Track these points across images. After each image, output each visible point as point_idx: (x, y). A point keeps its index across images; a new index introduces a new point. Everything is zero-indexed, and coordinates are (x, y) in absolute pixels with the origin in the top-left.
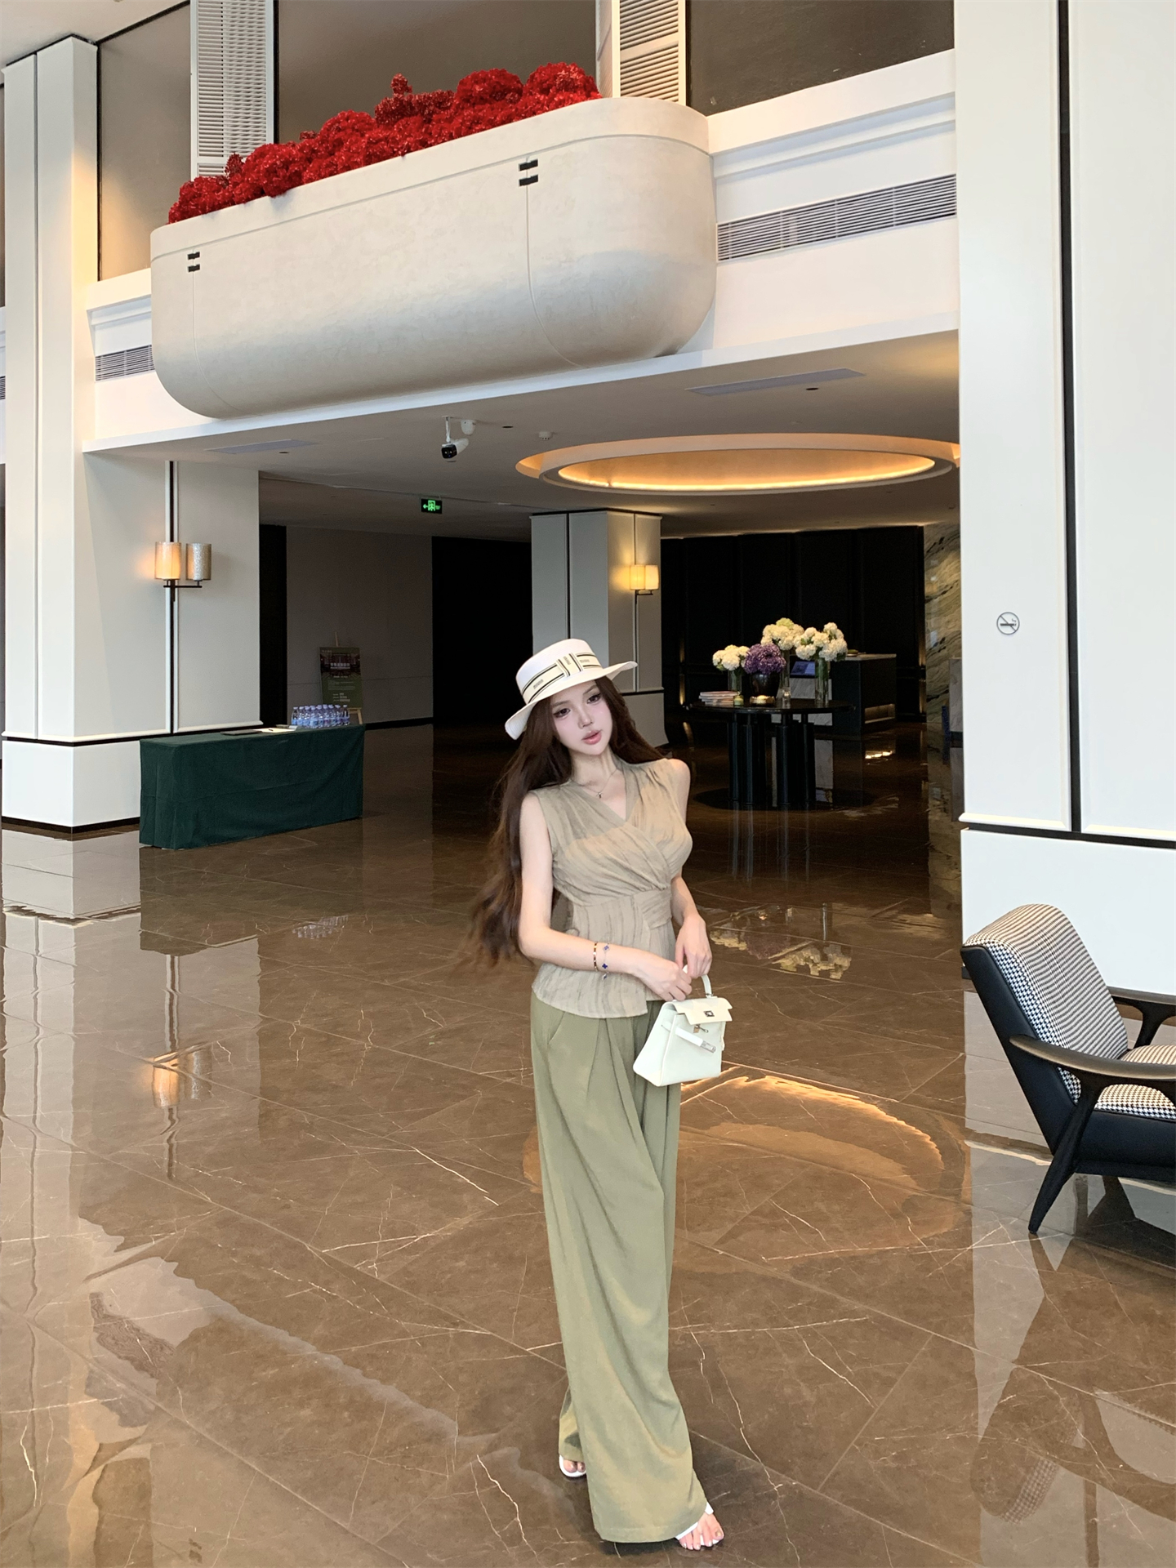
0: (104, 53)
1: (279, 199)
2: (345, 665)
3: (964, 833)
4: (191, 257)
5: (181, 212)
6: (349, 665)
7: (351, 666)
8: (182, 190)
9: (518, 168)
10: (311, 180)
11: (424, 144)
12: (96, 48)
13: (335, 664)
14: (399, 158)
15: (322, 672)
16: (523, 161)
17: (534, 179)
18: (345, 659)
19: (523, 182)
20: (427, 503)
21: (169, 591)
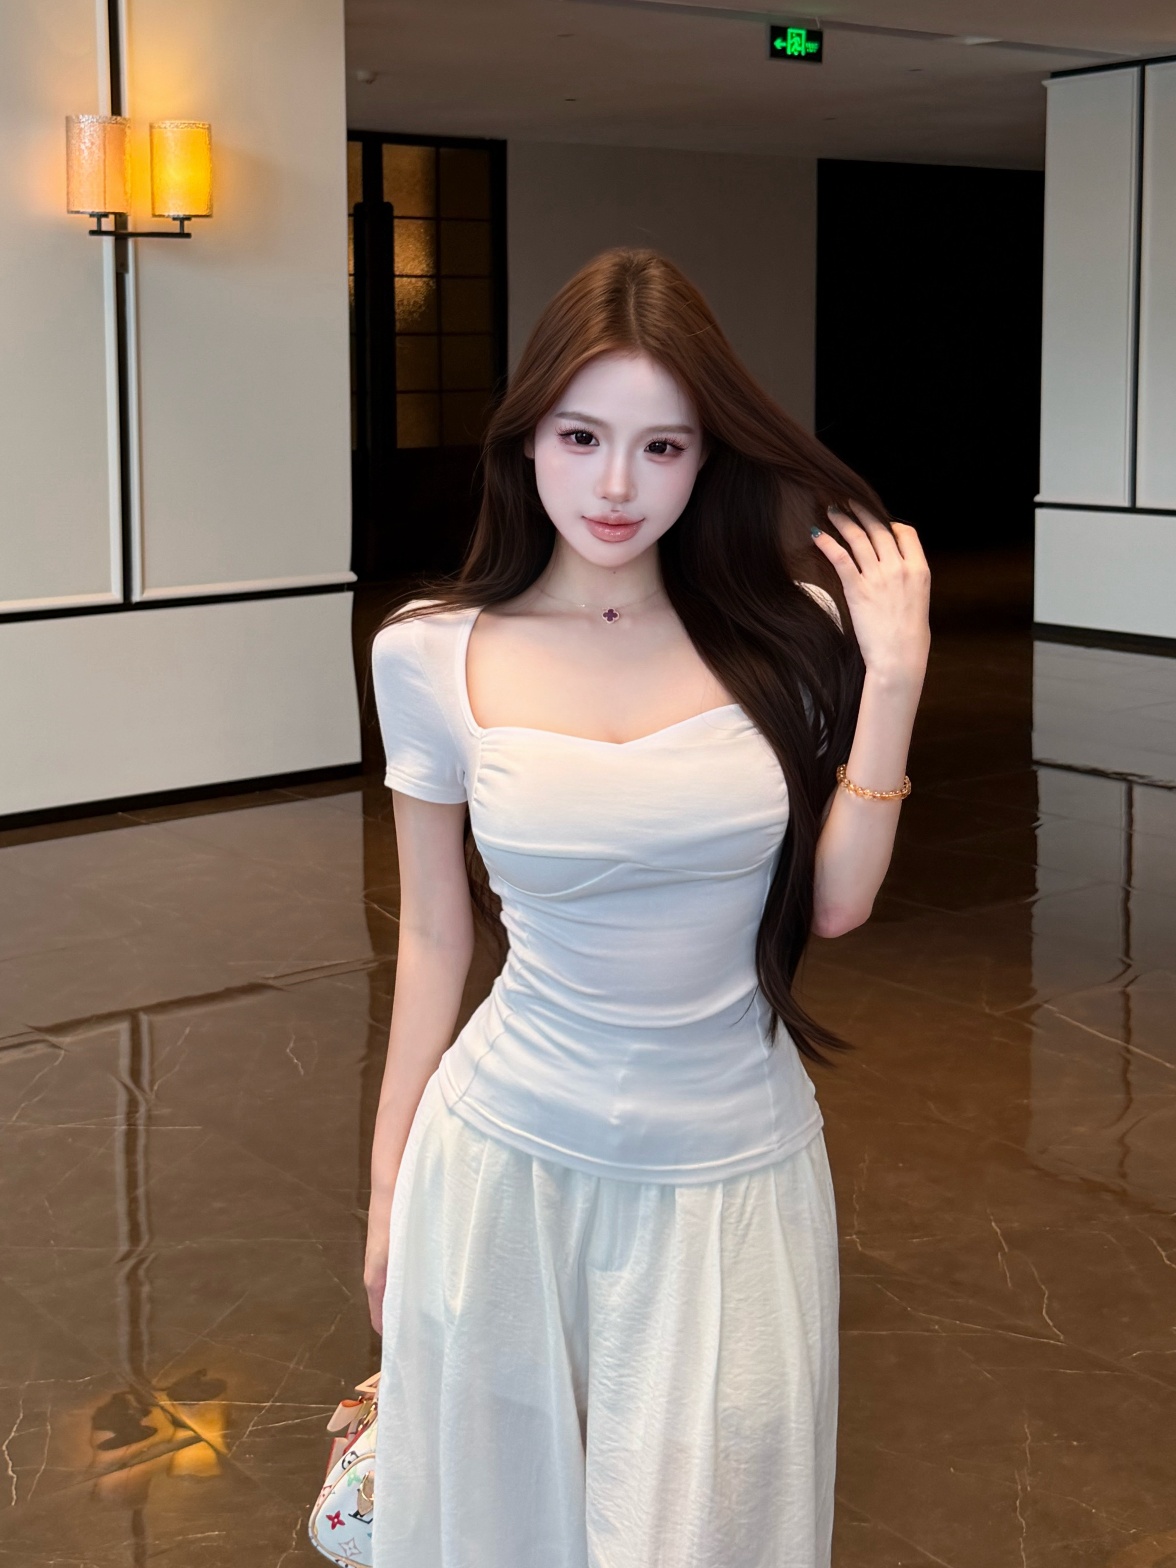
20: (785, 39)
21: (108, 242)
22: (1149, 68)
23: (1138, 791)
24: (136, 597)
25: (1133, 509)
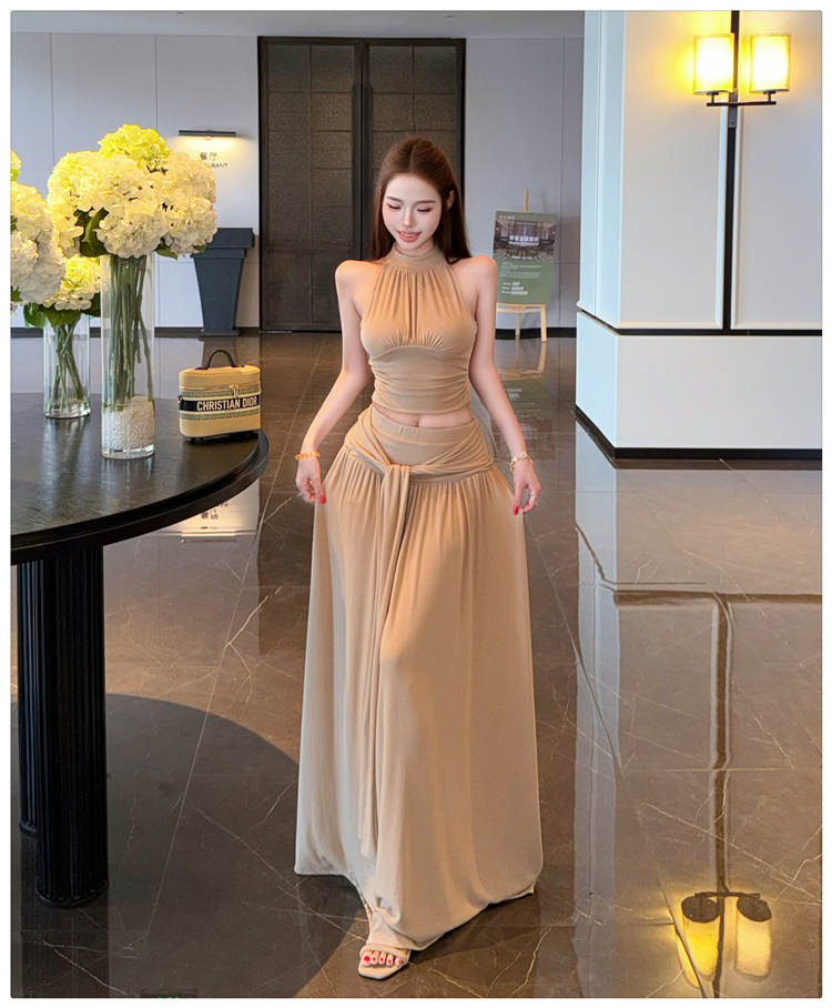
2: (532, 239)
6: (537, 239)
7: (541, 241)
13: (517, 238)
15: (495, 248)
18: (534, 231)
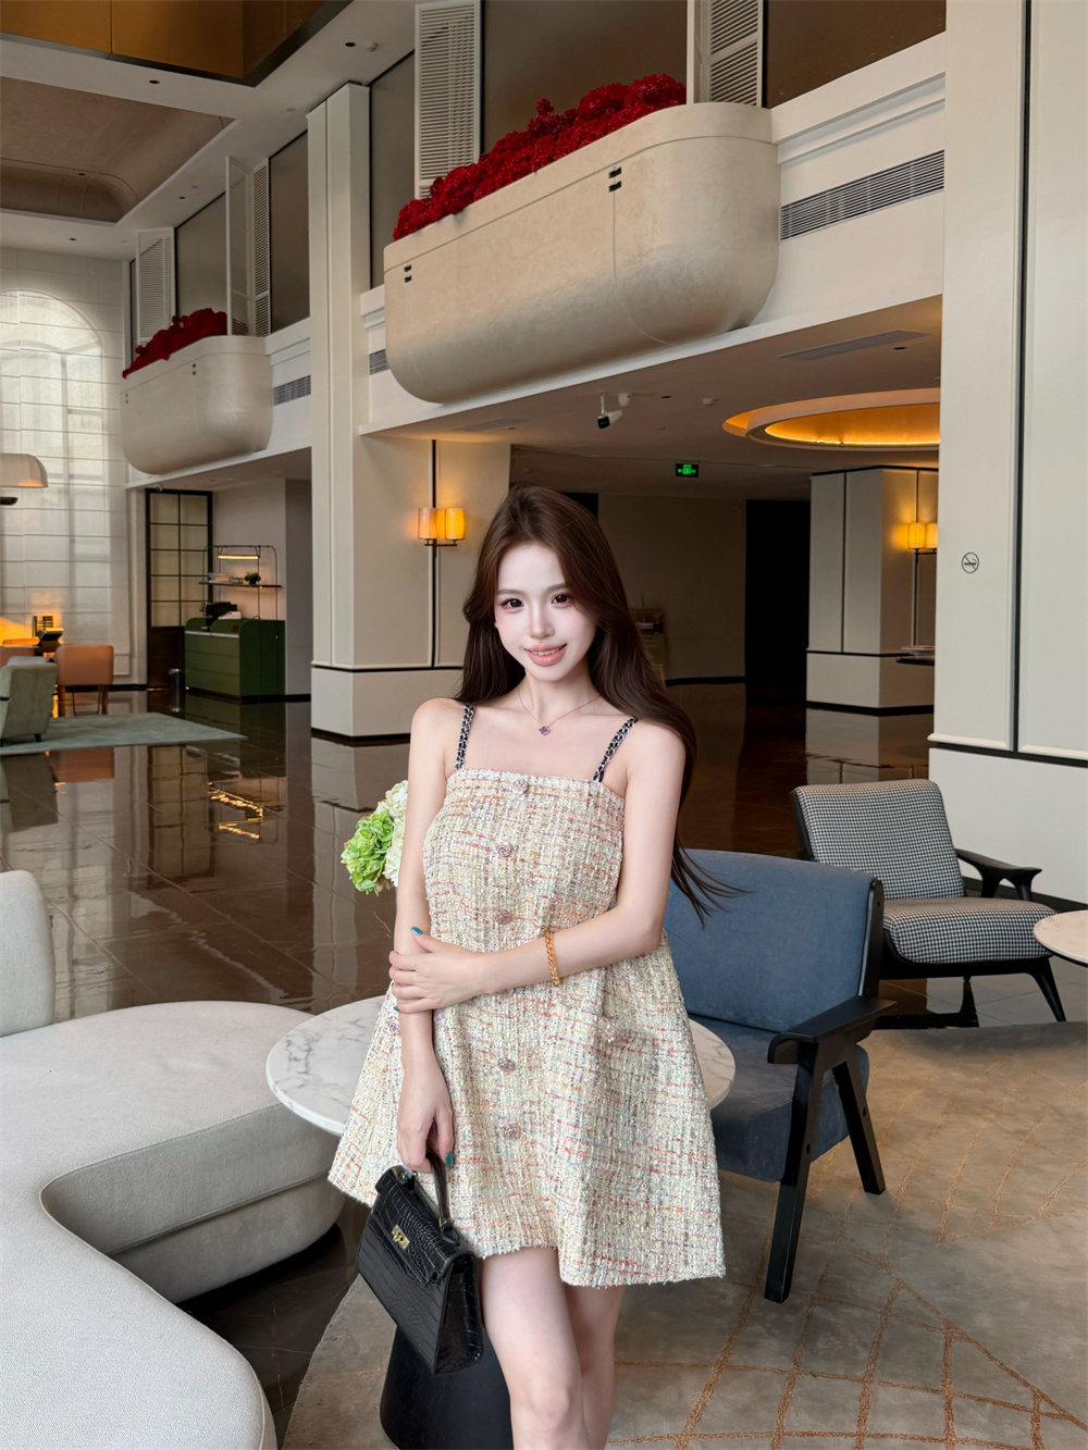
0: (375, 92)
1: (459, 215)
2: (648, 624)
3: (932, 751)
4: (408, 269)
5: (400, 233)
6: (652, 624)
7: (654, 626)
8: (402, 211)
9: (608, 175)
10: (479, 198)
11: (551, 160)
12: (368, 89)
14: (532, 175)
16: (611, 169)
17: (618, 185)
18: (649, 619)
19: (613, 188)
20: (682, 468)
21: (430, 548)
22: (848, 474)
23: (844, 765)
24: (436, 665)
25: (842, 653)
